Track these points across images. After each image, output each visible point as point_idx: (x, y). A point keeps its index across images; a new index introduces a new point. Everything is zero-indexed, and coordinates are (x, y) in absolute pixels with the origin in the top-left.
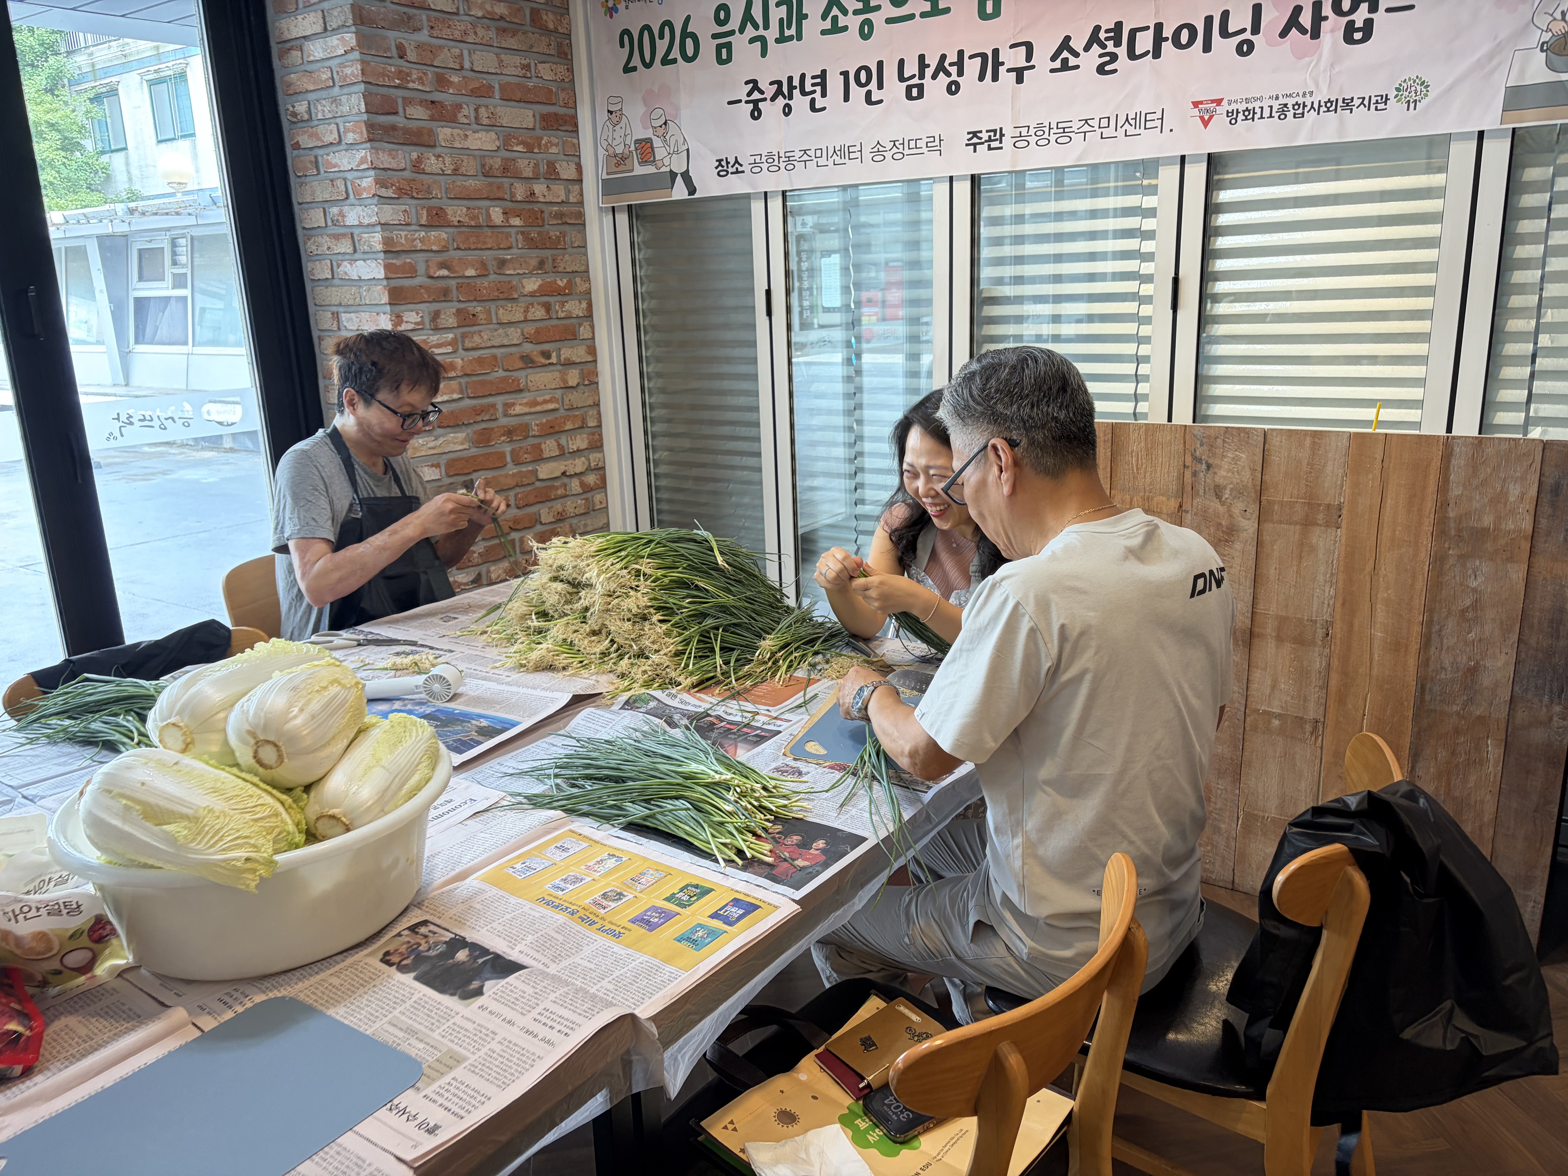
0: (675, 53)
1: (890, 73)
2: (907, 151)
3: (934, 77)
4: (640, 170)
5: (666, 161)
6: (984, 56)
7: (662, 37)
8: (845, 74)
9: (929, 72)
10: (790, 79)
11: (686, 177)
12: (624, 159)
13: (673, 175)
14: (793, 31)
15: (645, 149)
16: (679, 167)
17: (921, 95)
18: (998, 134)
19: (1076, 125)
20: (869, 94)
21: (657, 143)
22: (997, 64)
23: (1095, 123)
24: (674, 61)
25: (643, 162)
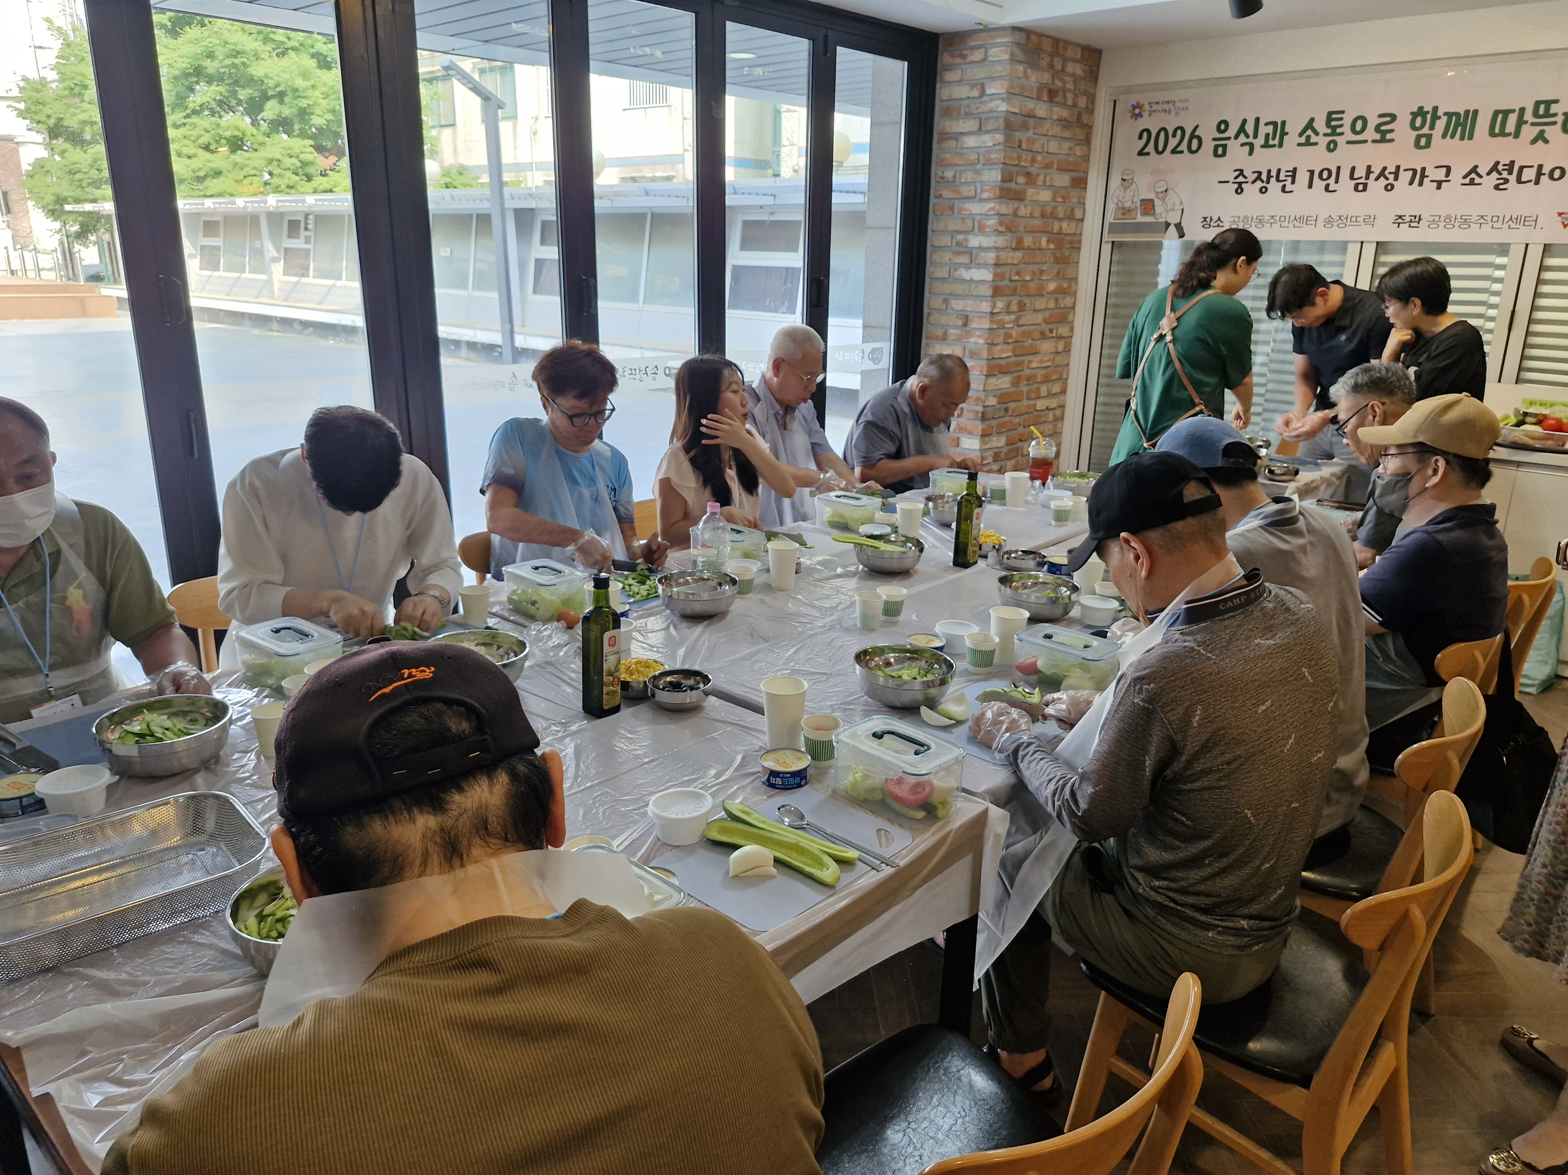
0: (1184, 147)
1: (1345, 174)
2: (1348, 223)
3: (1377, 179)
4: (1140, 219)
5: (1163, 215)
6: (1415, 171)
7: (1174, 135)
8: (1312, 172)
9: (1373, 176)
10: (1269, 171)
11: (1179, 227)
12: (1129, 210)
13: (1168, 225)
14: (1276, 142)
15: (1148, 206)
16: (1174, 219)
17: (1365, 189)
18: (1417, 219)
19: (1474, 218)
20: (1327, 186)
21: (1157, 202)
22: (1423, 176)
23: (1489, 219)
24: (1182, 152)
25: (1145, 213)
